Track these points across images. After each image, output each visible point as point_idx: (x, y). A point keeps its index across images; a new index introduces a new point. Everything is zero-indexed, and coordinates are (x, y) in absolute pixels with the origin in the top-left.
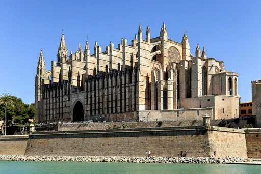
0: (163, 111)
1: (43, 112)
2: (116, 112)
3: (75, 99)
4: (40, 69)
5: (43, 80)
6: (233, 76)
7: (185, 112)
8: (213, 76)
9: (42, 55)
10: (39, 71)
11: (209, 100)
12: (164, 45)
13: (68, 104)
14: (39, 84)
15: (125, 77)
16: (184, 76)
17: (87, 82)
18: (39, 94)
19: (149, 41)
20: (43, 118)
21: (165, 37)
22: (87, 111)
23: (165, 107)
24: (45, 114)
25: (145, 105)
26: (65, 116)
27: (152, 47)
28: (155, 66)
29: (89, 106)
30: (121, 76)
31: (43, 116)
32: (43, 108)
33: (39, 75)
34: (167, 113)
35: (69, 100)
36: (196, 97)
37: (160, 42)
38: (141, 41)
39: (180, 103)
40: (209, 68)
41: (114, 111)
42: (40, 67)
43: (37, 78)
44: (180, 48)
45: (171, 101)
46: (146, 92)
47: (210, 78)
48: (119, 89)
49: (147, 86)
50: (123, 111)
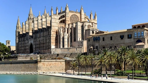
0: (62, 49)
1: (19, 48)
2: (44, 49)
3: (30, 42)
4: (17, 27)
5: (19, 32)
6: (94, 30)
7: (71, 49)
8: (86, 30)
9: (19, 19)
10: (17, 28)
11: (81, 43)
12: (66, 15)
13: (28, 44)
14: (17, 34)
15: (47, 32)
16: (73, 31)
17: (34, 34)
18: (17, 39)
19: (57, 14)
20: (19, 51)
21: (68, 11)
22: (34, 48)
23: (63, 46)
24: (20, 49)
25: (55, 45)
26: (27, 50)
27: (59, 17)
28: (62, 26)
29: (35, 46)
30: (45, 32)
31: (19, 50)
32: (19, 46)
33: (17, 30)
34: (63, 49)
35: (28, 43)
36: (77, 41)
37: (65, 13)
38: (52, 14)
39: (72, 44)
40: (84, 26)
41: (43, 49)
42: (17, 26)
43: (16, 31)
44: (79, 15)
45: (66, 43)
46: (55, 39)
47: (84, 31)
48: (44, 38)
49: (56, 36)
50: (46, 49)
